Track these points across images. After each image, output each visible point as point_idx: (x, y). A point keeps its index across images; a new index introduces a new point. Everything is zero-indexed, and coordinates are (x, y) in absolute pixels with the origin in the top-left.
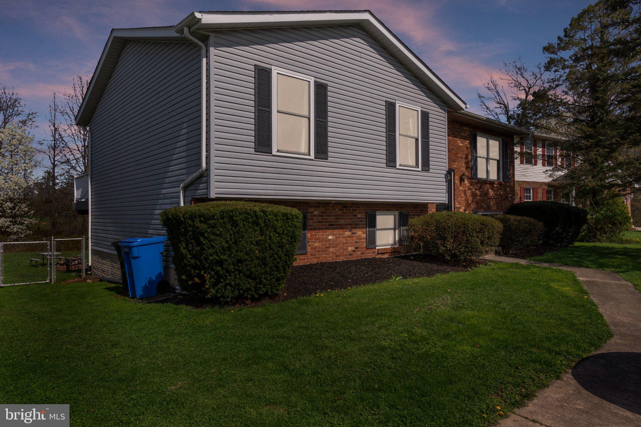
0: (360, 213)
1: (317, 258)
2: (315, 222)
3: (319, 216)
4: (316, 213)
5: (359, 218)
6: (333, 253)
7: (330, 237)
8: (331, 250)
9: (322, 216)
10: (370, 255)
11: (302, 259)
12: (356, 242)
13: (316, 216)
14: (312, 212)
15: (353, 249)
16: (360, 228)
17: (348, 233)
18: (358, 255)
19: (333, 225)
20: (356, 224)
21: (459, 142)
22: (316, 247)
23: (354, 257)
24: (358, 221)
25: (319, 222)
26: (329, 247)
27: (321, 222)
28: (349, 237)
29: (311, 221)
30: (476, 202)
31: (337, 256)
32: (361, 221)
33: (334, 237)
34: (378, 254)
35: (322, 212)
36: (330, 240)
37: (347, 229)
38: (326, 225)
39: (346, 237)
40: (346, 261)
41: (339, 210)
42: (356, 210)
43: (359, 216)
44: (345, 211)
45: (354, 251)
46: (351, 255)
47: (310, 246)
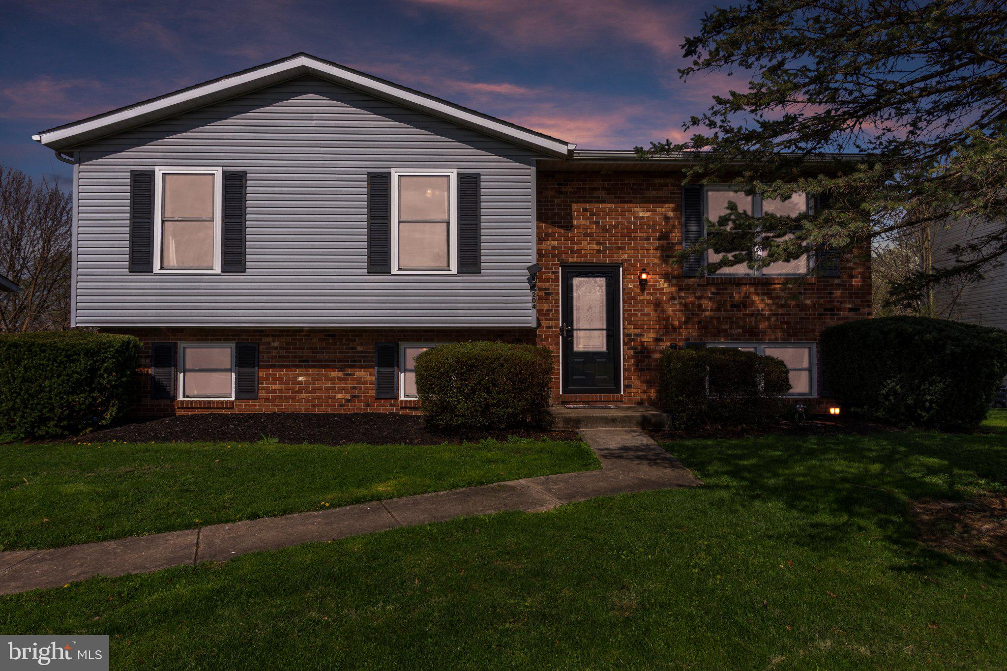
0: (361, 344)
1: (277, 405)
2: (273, 357)
3: (281, 348)
4: (275, 344)
5: (360, 352)
6: (307, 401)
7: (301, 379)
8: (303, 396)
9: (285, 348)
10: (384, 408)
11: (250, 405)
12: (355, 388)
13: (275, 348)
14: (269, 344)
15: (348, 397)
16: (361, 367)
17: (336, 374)
18: (359, 407)
19: (307, 361)
20: (355, 361)
21: (638, 209)
22: (274, 392)
23: (349, 410)
24: (358, 357)
25: (280, 357)
26: (300, 392)
27: (285, 357)
28: (340, 379)
29: (265, 356)
30: (699, 322)
31: (314, 406)
32: (363, 357)
33: (309, 378)
34: (402, 408)
35: (286, 344)
36: (301, 382)
37: (335, 367)
38: (294, 361)
39: (333, 379)
40: (331, 414)
41: (320, 340)
42: (355, 340)
43: (360, 348)
44: (331, 341)
45: (348, 401)
46: (342, 405)
47: (263, 388)
